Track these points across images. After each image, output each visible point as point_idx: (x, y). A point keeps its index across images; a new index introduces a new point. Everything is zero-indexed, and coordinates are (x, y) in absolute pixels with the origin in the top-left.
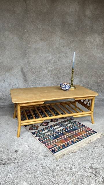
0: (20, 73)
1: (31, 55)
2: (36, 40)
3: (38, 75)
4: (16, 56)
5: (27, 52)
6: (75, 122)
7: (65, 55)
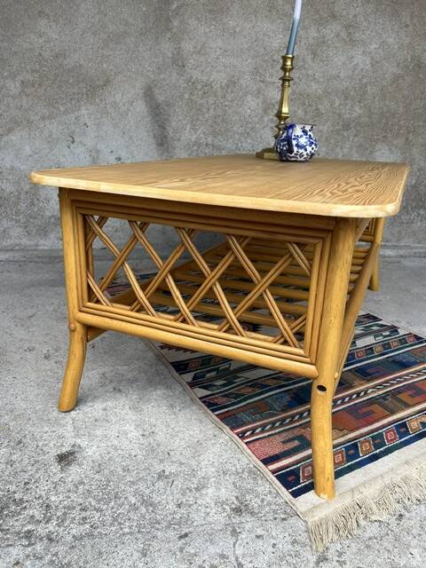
0: (141, 107)
1: (193, 22)
3: (219, 120)
4: (127, 24)
5: (174, 6)
6: (394, 330)
7: (343, 35)
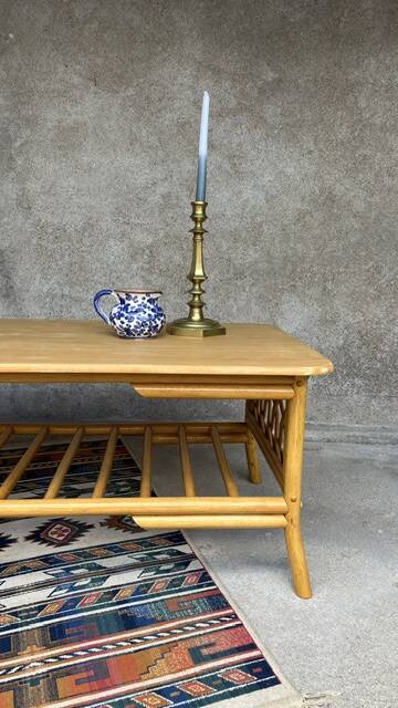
2: (62, 80)
3: (75, 268)
